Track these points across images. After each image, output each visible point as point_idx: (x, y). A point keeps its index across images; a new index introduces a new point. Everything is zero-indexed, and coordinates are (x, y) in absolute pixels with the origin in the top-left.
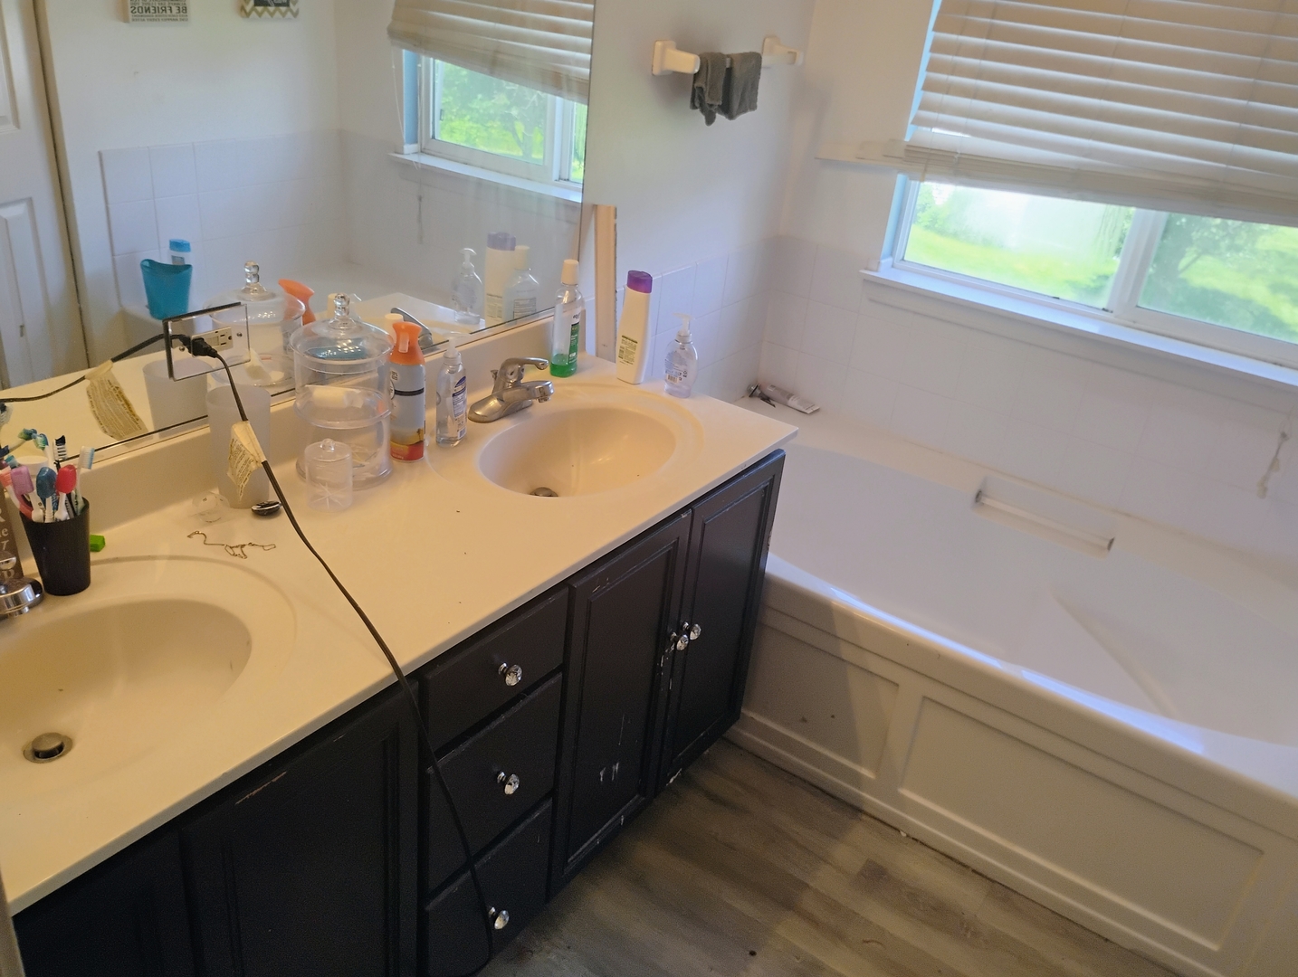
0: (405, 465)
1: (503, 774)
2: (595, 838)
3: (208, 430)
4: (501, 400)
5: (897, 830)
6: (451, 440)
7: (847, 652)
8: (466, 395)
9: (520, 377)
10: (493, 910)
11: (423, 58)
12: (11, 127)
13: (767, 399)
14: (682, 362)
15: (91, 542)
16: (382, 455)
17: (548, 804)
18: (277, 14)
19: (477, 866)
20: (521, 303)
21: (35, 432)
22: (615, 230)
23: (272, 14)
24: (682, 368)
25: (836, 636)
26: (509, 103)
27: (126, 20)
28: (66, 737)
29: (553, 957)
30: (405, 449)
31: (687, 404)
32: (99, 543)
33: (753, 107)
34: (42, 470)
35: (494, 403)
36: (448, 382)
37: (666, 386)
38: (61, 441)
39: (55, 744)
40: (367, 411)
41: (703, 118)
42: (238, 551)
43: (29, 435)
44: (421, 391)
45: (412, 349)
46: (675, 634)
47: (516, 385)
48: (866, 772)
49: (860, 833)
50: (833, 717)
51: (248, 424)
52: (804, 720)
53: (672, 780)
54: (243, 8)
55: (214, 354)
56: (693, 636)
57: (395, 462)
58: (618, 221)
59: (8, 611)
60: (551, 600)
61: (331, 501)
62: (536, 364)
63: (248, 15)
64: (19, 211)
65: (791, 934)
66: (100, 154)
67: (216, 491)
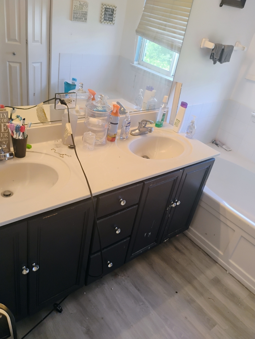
0: (110, 142)
1: (117, 228)
2: (140, 251)
3: (61, 124)
4: (139, 130)
5: (226, 271)
6: (124, 138)
7: (222, 218)
8: (129, 127)
9: (145, 125)
10: (109, 262)
11: (144, 39)
12: (40, 43)
13: (217, 144)
14: (191, 129)
15: (27, 146)
16: (104, 139)
17: (129, 239)
18: (109, 23)
19: (103, 251)
20: (151, 106)
21: (20, 116)
22: (181, 90)
23: (108, 23)
24: (191, 130)
25: (219, 213)
26: (170, 57)
27: (71, 20)
28: (12, 192)
29: (123, 278)
30: (111, 138)
31: (190, 140)
32: (30, 147)
33: (228, 61)
34: (17, 125)
35: (137, 131)
36: (126, 122)
37: (186, 135)
38: (24, 119)
39: (8, 193)
40: (102, 126)
41: (213, 62)
42: (62, 155)
43: (18, 117)
44: (117, 124)
45: (117, 112)
46: (172, 202)
47: (144, 127)
48: (220, 252)
49: (215, 268)
50: (214, 235)
51: (70, 123)
52: (206, 234)
53: (165, 241)
54: (101, 21)
55: (66, 104)
56: (178, 204)
57: (107, 141)
58: (182, 87)
59: (2, 158)
60: (138, 185)
61: (88, 148)
62: (150, 122)
63: (102, 23)
64: (39, 65)
65: (188, 290)
66: (60, 54)
67: (61, 140)
